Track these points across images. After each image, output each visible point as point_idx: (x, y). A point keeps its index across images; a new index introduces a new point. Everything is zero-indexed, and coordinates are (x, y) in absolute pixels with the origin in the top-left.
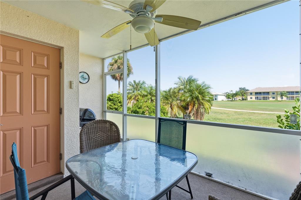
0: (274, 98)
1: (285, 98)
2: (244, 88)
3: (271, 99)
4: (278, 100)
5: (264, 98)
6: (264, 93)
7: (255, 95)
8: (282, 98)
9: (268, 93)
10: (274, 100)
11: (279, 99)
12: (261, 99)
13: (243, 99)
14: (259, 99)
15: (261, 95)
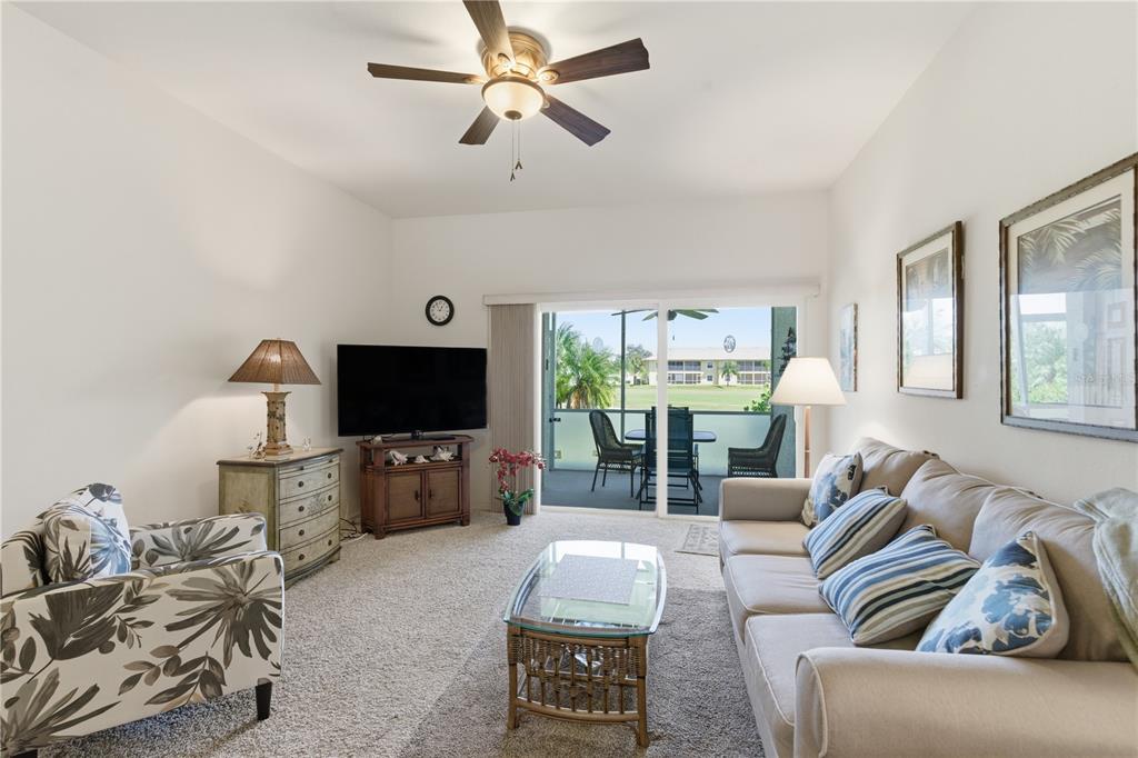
0: (710, 378)
1: (734, 379)
2: (640, 347)
3: (704, 382)
4: (720, 384)
5: (691, 379)
6: (690, 363)
7: (670, 369)
8: (728, 380)
9: (697, 364)
10: (711, 383)
11: (722, 381)
12: (682, 383)
13: (639, 381)
14: (678, 382)
15: (682, 369)
